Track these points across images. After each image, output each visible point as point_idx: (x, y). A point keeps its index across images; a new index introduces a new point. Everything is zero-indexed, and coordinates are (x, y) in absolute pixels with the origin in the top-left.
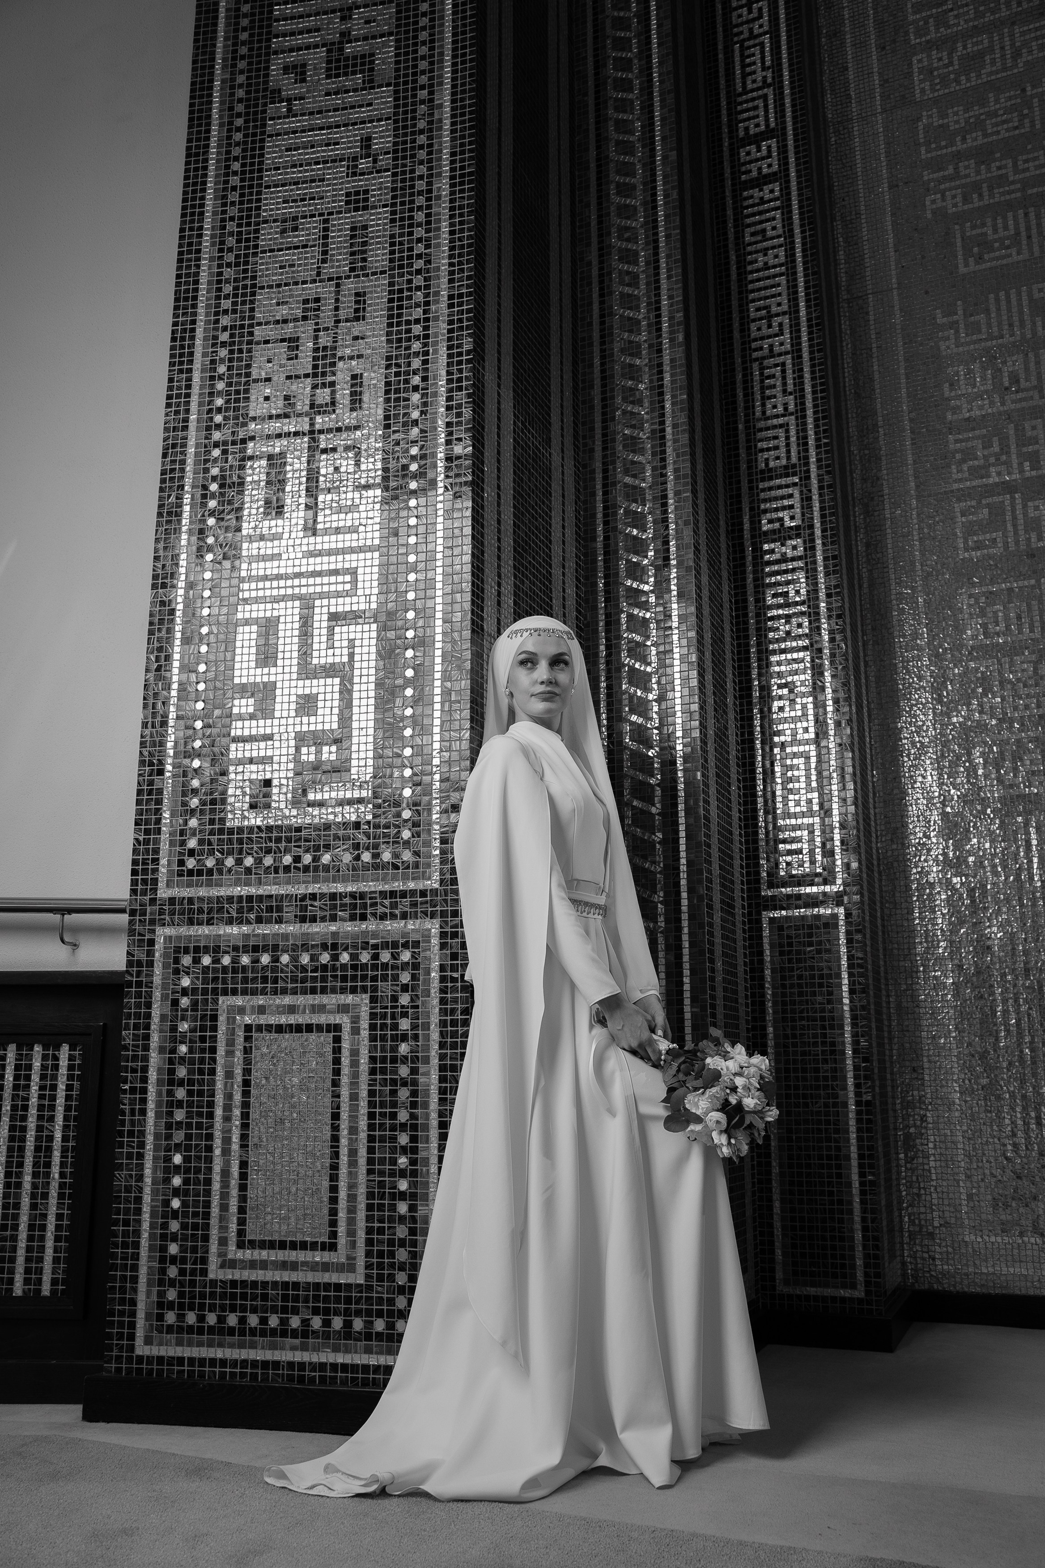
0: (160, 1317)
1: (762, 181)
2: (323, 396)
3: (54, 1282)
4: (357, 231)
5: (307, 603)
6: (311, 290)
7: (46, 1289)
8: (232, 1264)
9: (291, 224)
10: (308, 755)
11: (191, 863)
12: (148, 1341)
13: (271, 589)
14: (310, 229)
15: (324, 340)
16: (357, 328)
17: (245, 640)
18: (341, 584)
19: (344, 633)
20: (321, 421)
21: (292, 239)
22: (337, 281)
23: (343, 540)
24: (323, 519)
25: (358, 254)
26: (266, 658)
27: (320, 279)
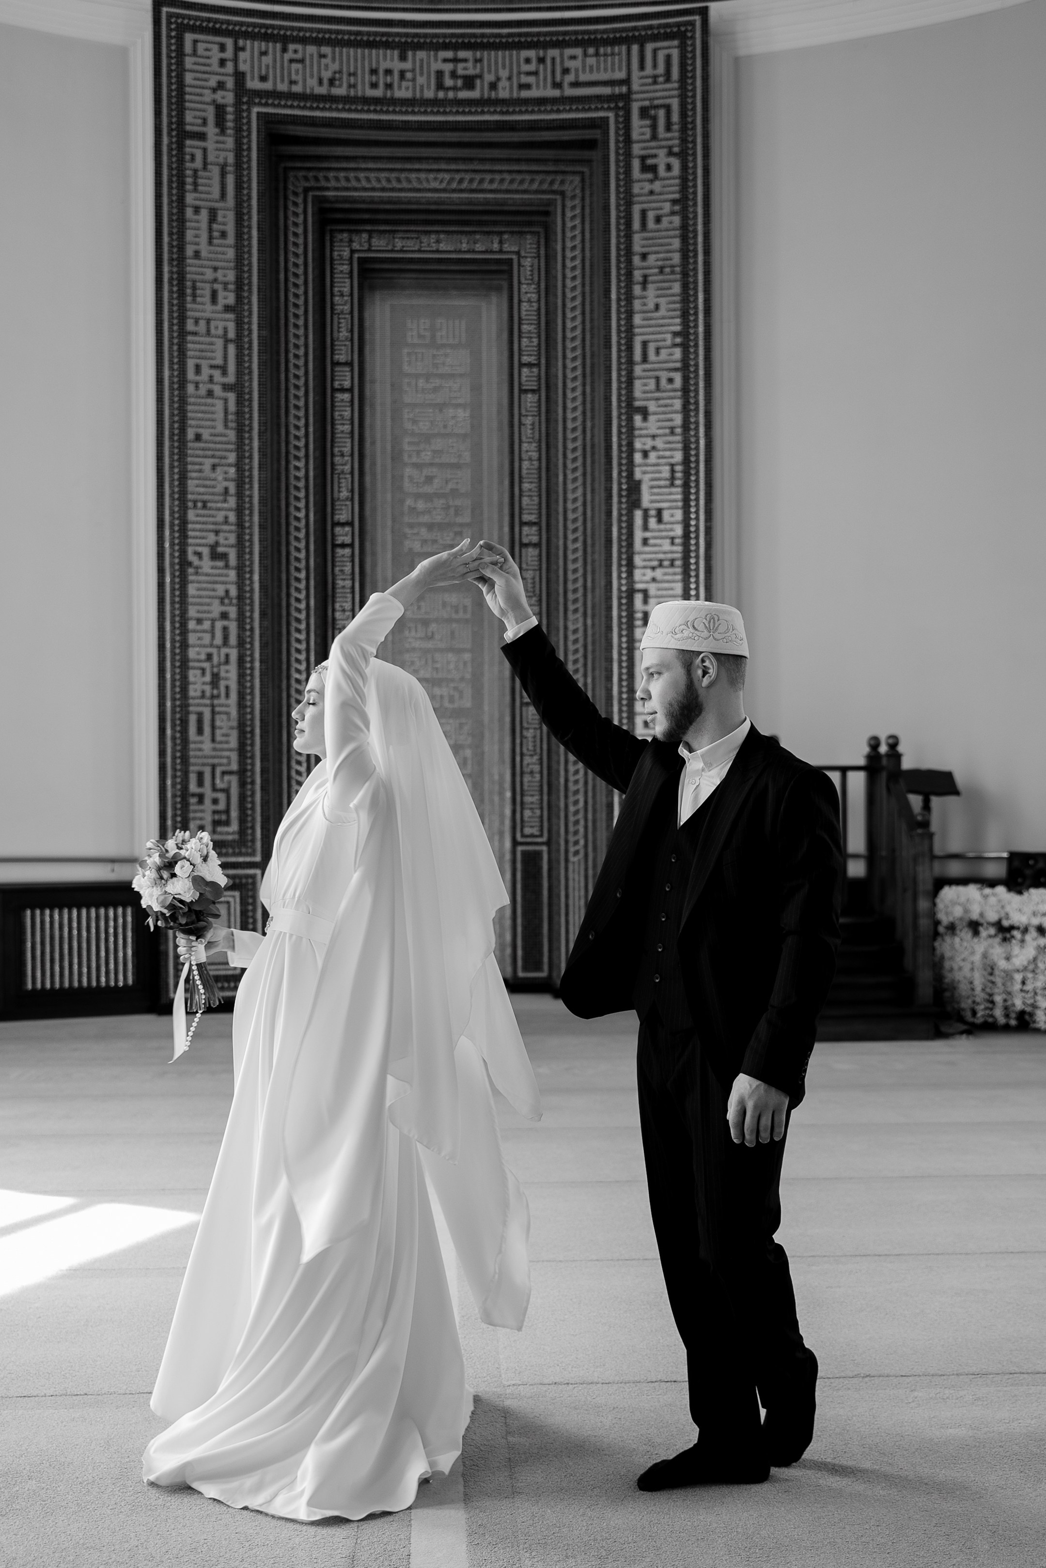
1: (343, 546)
2: (215, 692)
4: (225, 629)
5: (214, 767)
6: (209, 650)
7: (130, 984)
9: (199, 621)
10: (217, 817)
13: (200, 761)
14: (207, 625)
15: (215, 670)
16: (227, 667)
17: (193, 778)
18: (225, 761)
19: (226, 778)
20: (216, 702)
21: (199, 627)
22: (218, 647)
23: (225, 746)
24: (219, 738)
25: (226, 638)
26: (200, 783)
27: (211, 645)
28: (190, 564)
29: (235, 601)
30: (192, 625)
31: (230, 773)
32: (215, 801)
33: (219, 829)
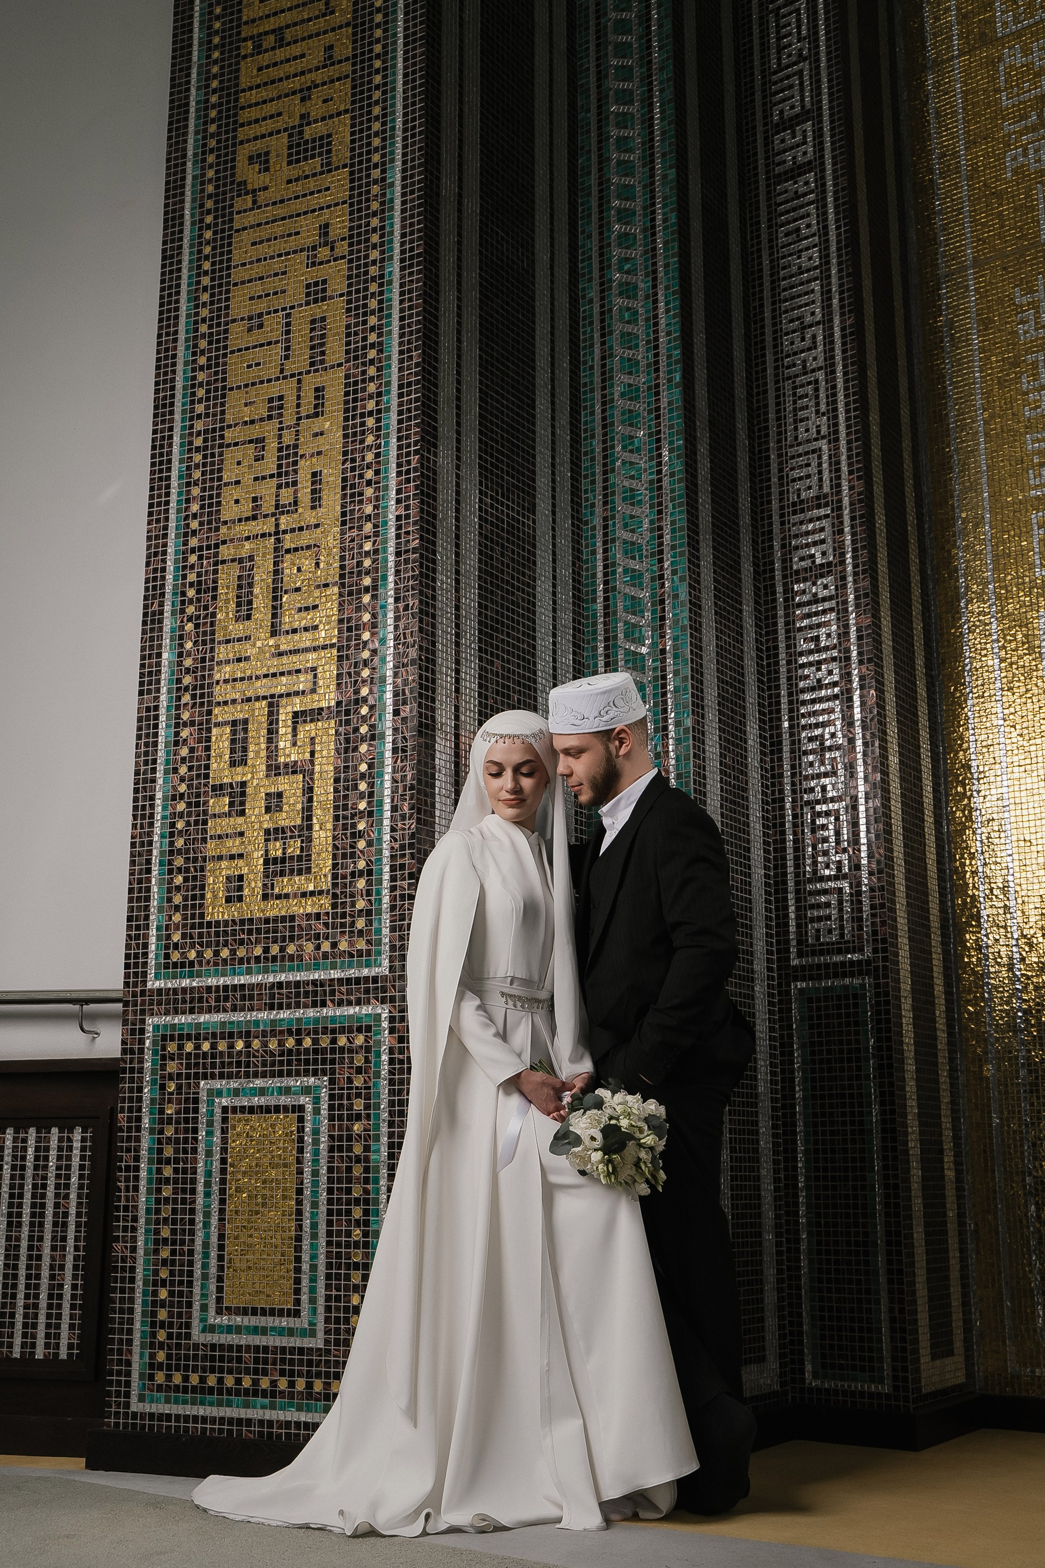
0: (151, 1377)
1: (797, 171)
2: (286, 496)
3: (70, 1346)
4: (317, 323)
6: (275, 390)
7: (63, 1354)
8: (212, 1329)
9: (256, 322)
10: (275, 850)
11: (175, 956)
12: (141, 1399)
13: (239, 691)
14: (273, 327)
15: (288, 439)
16: (317, 424)
17: (221, 740)
18: (303, 682)
19: (307, 730)
20: (285, 522)
21: (258, 337)
22: (298, 377)
23: (305, 640)
24: (288, 620)
25: (318, 347)
26: (238, 758)
27: (282, 376)
28: (242, 188)
29: (343, 248)
30: (238, 336)
31: (315, 715)
32: (274, 802)
33: (285, 884)
